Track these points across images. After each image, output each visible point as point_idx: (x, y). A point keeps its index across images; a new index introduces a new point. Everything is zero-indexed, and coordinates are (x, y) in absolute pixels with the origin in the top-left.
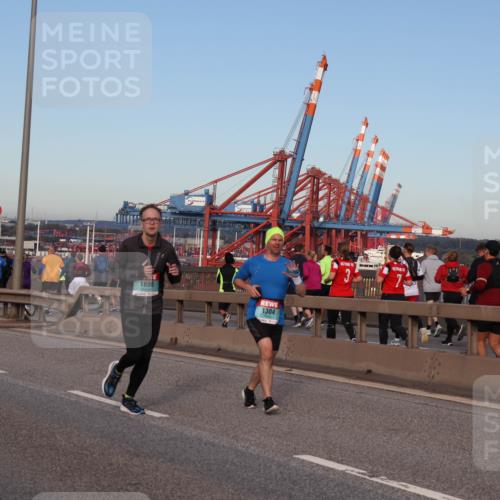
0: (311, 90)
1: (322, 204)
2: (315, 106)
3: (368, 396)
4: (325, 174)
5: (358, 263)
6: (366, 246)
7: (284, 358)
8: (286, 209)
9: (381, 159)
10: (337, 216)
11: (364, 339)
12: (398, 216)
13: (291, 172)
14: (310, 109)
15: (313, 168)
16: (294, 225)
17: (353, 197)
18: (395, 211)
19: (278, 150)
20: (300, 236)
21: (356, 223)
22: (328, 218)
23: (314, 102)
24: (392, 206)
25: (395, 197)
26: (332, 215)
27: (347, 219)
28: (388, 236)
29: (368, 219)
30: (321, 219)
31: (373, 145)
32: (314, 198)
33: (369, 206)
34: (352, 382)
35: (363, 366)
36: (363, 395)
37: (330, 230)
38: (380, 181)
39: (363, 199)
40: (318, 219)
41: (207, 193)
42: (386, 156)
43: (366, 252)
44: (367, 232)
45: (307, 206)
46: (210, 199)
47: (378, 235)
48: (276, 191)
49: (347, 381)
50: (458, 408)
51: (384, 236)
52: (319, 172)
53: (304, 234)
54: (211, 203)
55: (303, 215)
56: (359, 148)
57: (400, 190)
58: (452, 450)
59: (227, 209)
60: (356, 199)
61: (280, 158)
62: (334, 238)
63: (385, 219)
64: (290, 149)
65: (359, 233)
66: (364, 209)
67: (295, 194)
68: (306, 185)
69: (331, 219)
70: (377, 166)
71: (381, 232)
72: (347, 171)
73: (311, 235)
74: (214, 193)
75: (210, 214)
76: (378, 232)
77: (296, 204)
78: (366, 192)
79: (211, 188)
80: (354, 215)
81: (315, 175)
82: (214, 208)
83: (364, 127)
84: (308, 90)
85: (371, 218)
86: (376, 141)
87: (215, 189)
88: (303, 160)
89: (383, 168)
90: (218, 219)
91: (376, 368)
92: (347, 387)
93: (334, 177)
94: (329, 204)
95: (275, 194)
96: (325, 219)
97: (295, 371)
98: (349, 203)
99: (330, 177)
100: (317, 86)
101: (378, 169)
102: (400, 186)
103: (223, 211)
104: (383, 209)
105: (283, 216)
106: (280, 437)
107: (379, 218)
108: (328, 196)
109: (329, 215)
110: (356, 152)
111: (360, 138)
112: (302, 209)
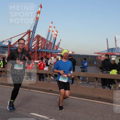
0: (37, 13)
1: (40, 45)
2: (38, 18)
3: (51, 97)
4: (41, 36)
5: (49, 61)
6: (52, 56)
7: (28, 87)
8: (30, 46)
9: (56, 33)
10: (44, 48)
11: (50, 81)
12: (60, 48)
13: (32, 36)
14: (37, 19)
15: (38, 35)
16: (33, 50)
17: (48, 43)
18: (59, 47)
19: (28, 30)
20: (34, 53)
21: (49, 50)
22: (41, 48)
23: (38, 17)
24: (59, 45)
25: (59, 43)
26: (43, 48)
27: (47, 49)
28: (57, 53)
29: (52, 49)
30: (40, 49)
31: (54, 29)
32: (38, 43)
33: (53, 45)
34: (46, 93)
35: (49, 89)
36: (49, 97)
37: (42, 52)
38: (55, 39)
39: (51, 43)
40: (39, 49)
41: (9, 41)
42: (57, 32)
43: (52, 58)
44: (52, 52)
45: (36, 45)
46: (10, 43)
47: (55, 53)
48: (28, 41)
49: (45, 93)
50: (74, 100)
51: (56, 53)
52: (39, 36)
53: (35, 53)
54: (10, 44)
55: (35, 47)
56: (50, 30)
57: (61, 41)
58: (72, 111)
59: (14, 46)
60: (49, 43)
61: (29, 32)
62: (43, 54)
63: (57, 49)
64: (32, 30)
65: (50, 53)
66: (51, 46)
67: (33, 42)
68: (36, 39)
69: (42, 49)
70: (55, 34)
71: (56, 52)
72: (47, 36)
73: (37, 53)
74: (11, 42)
75: (10, 47)
76: (55, 52)
77: (33, 45)
78: (52, 41)
79: (10, 40)
80: (48, 48)
81: (38, 37)
82: (11, 45)
83: (51, 24)
84: (36, 14)
85: (53, 48)
86: (55, 28)
87: (11, 40)
88: (35, 32)
89: (56, 35)
90: (12, 48)
91: (53, 89)
92: (45, 95)
93: (43, 37)
94: (42, 45)
95: (27, 42)
96: (41, 49)
97: (31, 90)
98: (47, 44)
99: (42, 37)
100: (39, 12)
101: (55, 35)
102: (61, 40)
103: (13, 46)
104: (56, 46)
105: (30, 48)
106: (26, 108)
107: (55, 49)
108: (42, 42)
109: (42, 48)
110: (49, 31)
111: (50, 27)
112: (35, 46)
